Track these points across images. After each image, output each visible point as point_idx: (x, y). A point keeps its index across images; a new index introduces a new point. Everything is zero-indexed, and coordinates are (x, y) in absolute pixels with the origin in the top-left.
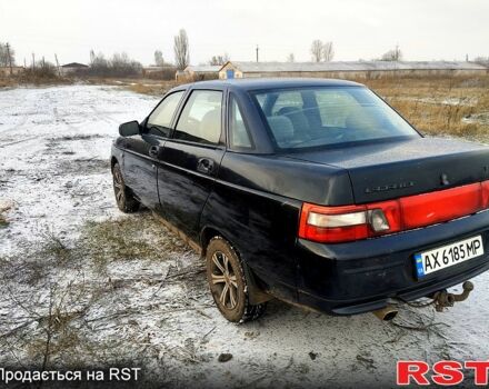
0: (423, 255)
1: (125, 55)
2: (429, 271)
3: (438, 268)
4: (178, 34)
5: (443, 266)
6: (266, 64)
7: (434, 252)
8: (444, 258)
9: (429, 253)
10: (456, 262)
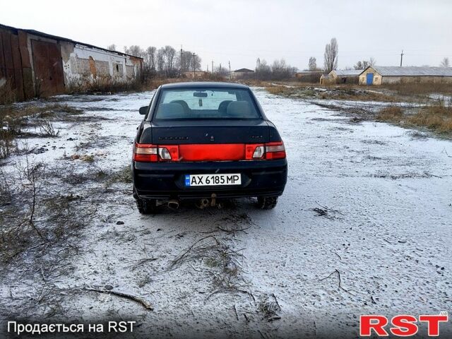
0: (191, 176)
1: (283, 62)
2: (194, 184)
3: (200, 184)
4: (330, 43)
5: (205, 184)
6: (407, 69)
7: (200, 176)
8: (207, 180)
9: (196, 176)
10: (215, 184)
